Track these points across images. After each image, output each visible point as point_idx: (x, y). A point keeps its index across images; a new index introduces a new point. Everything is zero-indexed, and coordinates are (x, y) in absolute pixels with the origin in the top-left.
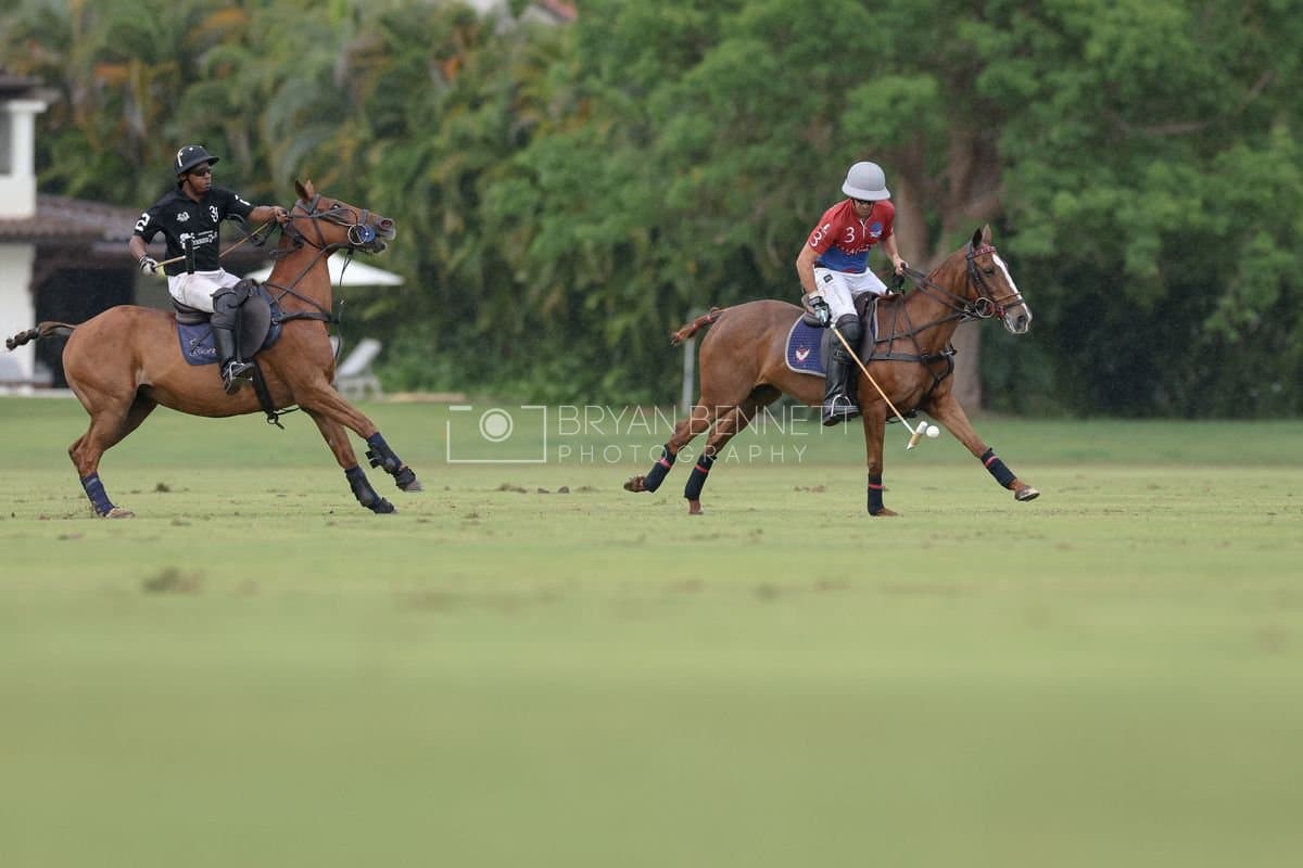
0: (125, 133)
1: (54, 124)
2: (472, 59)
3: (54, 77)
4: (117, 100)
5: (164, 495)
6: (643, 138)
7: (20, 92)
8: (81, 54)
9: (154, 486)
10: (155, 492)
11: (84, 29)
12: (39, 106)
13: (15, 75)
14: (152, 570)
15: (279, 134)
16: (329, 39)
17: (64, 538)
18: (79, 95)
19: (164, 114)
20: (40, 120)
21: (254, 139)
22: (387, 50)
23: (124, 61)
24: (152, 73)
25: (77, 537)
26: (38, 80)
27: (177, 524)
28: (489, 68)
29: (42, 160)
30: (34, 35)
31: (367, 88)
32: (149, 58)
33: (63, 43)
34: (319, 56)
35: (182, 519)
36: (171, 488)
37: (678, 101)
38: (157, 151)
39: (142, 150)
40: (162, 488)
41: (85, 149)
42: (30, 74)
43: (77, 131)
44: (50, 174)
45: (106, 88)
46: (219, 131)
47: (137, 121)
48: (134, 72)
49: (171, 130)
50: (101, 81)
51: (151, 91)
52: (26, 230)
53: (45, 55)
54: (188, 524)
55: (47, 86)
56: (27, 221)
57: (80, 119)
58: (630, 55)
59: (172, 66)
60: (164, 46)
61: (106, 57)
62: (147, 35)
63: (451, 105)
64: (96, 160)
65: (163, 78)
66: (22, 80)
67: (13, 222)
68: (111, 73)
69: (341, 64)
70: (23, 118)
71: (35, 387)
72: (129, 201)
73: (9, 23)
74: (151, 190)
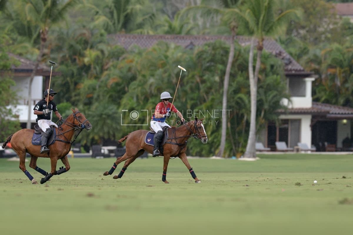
0: (335, 85)
1: (317, 84)
3: (317, 72)
4: (333, 77)
5: (344, 179)
7: (308, 76)
8: (324, 66)
9: (342, 177)
10: (342, 178)
11: (325, 59)
12: (313, 79)
13: (307, 71)
14: (341, 198)
17: (318, 190)
18: (323, 76)
19: (345, 81)
20: (313, 83)
23: (335, 67)
24: (342, 70)
25: (322, 190)
26: (313, 72)
27: (348, 186)
29: (314, 93)
30: (311, 61)
32: (341, 66)
33: (320, 63)
35: (349, 185)
36: (346, 177)
38: (343, 91)
39: (340, 90)
40: (344, 177)
41: (325, 90)
42: (311, 71)
43: (323, 85)
44: (315, 97)
45: (330, 75)
47: (338, 83)
48: (338, 70)
49: (347, 85)
50: (329, 73)
51: (342, 75)
52: (309, 111)
53: (314, 66)
54: (350, 187)
55: (315, 74)
56: (310, 109)
57: (324, 82)
59: (347, 69)
60: (346, 63)
61: (331, 66)
62: (341, 61)
64: (328, 93)
65: (345, 72)
66: (309, 72)
67: (306, 109)
68: (331, 71)
70: (309, 82)
71: (312, 151)
72: (336, 103)
73: (305, 58)
74: (342, 101)
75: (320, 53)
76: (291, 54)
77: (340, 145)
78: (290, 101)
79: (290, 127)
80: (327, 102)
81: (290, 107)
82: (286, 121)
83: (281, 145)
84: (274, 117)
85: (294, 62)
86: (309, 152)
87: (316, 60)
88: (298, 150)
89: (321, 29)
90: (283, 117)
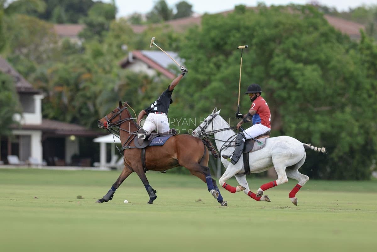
1: (45, 101)
2: (149, 87)
3: (45, 90)
6: (192, 107)
7: (37, 93)
8: (51, 84)
12: (42, 97)
13: (35, 90)
15: (101, 104)
16: (113, 81)
18: (51, 94)
19: (72, 99)
20: (42, 101)
21: (94, 105)
22: (128, 84)
23: (61, 85)
24: (69, 89)
26: (41, 90)
28: (153, 89)
29: (43, 110)
30: (39, 79)
31: (122, 93)
32: (68, 85)
33: (47, 81)
34: (110, 86)
37: (201, 98)
38: (70, 108)
39: (66, 108)
41: (52, 108)
42: (39, 89)
43: (50, 103)
44: (45, 113)
45: (57, 93)
46: (85, 104)
47: (65, 100)
48: (65, 89)
49: (74, 103)
50: (56, 91)
51: (69, 93)
53: (43, 84)
55: (43, 92)
57: (51, 100)
58: (189, 86)
59: (73, 87)
60: (72, 82)
61: (59, 84)
62: (67, 79)
63: (143, 98)
64: (55, 110)
65: (71, 90)
66: (37, 90)
67: (36, 126)
68: (59, 89)
69: (116, 88)
70: (38, 100)
71: (43, 166)
72: (64, 120)
73: (33, 76)
74: (69, 118)
75: (47, 72)
76: (20, 72)
77: (68, 159)
78: (22, 117)
79: (22, 142)
80: (55, 119)
81: (22, 123)
82: (18, 137)
83: (13, 159)
84: (7, 133)
85: (23, 80)
86: (40, 167)
87: (43, 78)
88: (29, 165)
89: (42, 49)
90: (16, 132)
